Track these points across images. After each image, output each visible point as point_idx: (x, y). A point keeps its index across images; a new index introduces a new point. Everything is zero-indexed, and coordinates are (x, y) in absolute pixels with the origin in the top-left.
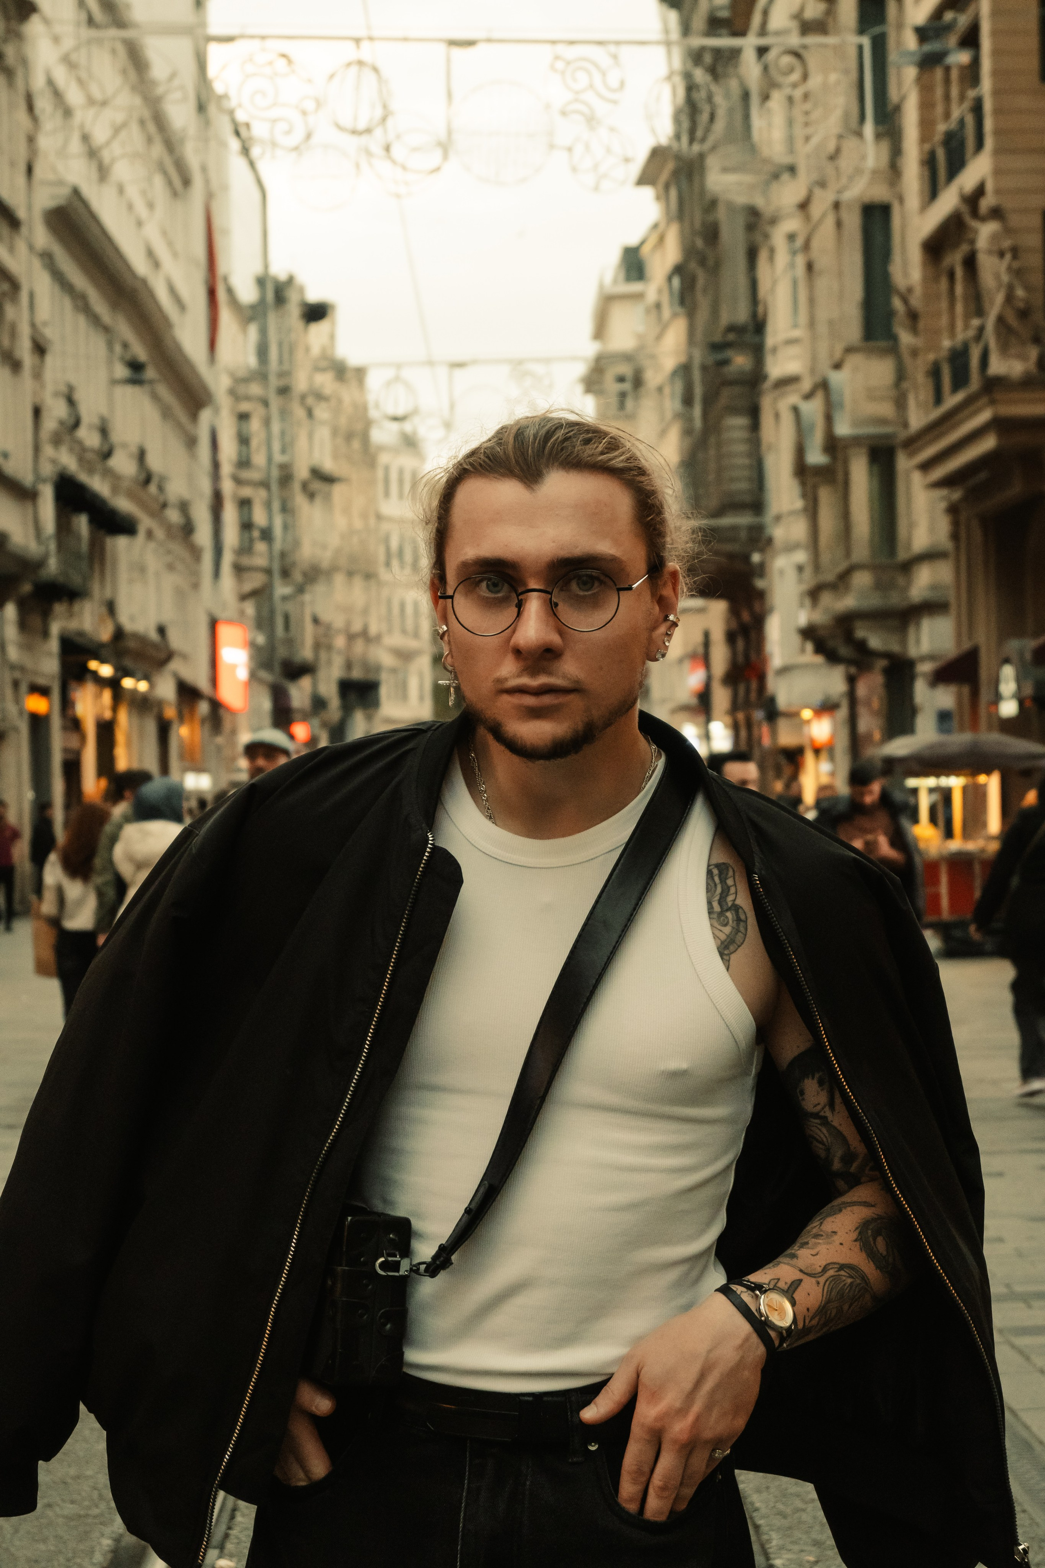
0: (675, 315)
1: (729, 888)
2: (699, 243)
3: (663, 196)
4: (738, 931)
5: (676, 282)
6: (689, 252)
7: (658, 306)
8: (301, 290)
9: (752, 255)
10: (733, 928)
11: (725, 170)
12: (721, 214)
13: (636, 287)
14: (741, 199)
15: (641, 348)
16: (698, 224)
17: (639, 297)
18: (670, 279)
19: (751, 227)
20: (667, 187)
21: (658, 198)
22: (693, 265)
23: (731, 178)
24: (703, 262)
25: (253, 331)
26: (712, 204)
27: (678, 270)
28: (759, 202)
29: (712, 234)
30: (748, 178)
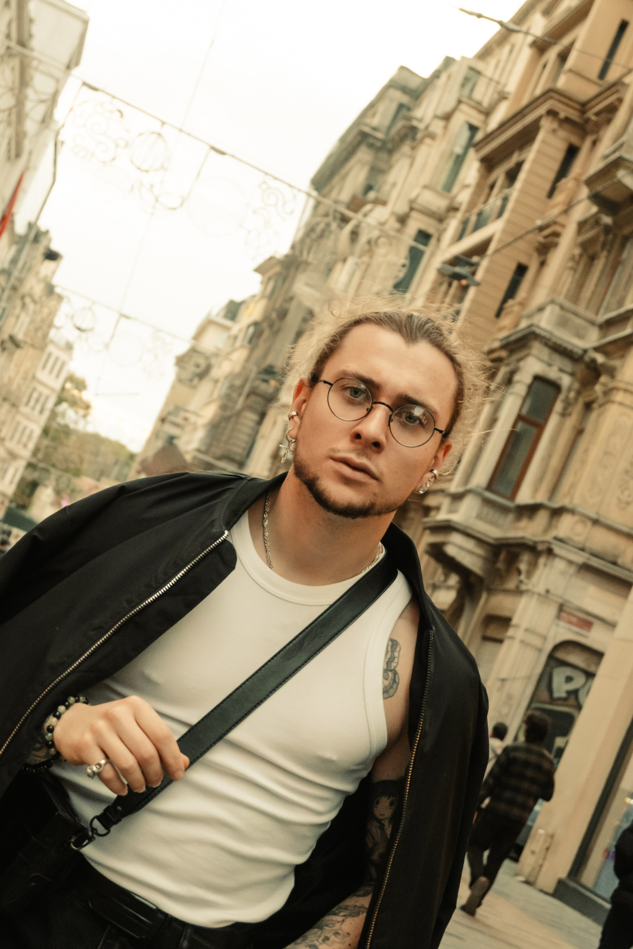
0: (242, 346)
1: (394, 658)
2: (274, 315)
3: (265, 283)
4: (392, 687)
5: (251, 330)
6: (266, 317)
7: (236, 338)
8: (50, 240)
9: (299, 334)
10: (390, 683)
11: (308, 285)
12: (293, 306)
13: (228, 323)
14: (308, 303)
15: (216, 355)
16: (277, 306)
17: (227, 329)
18: (249, 326)
19: (305, 320)
20: (269, 279)
21: (262, 283)
22: (265, 325)
23: (308, 291)
24: (271, 326)
25: (14, 249)
26: (291, 299)
27: (256, 324)
28: (317, 309)
29: (283, 314)
30: (317, 294)
